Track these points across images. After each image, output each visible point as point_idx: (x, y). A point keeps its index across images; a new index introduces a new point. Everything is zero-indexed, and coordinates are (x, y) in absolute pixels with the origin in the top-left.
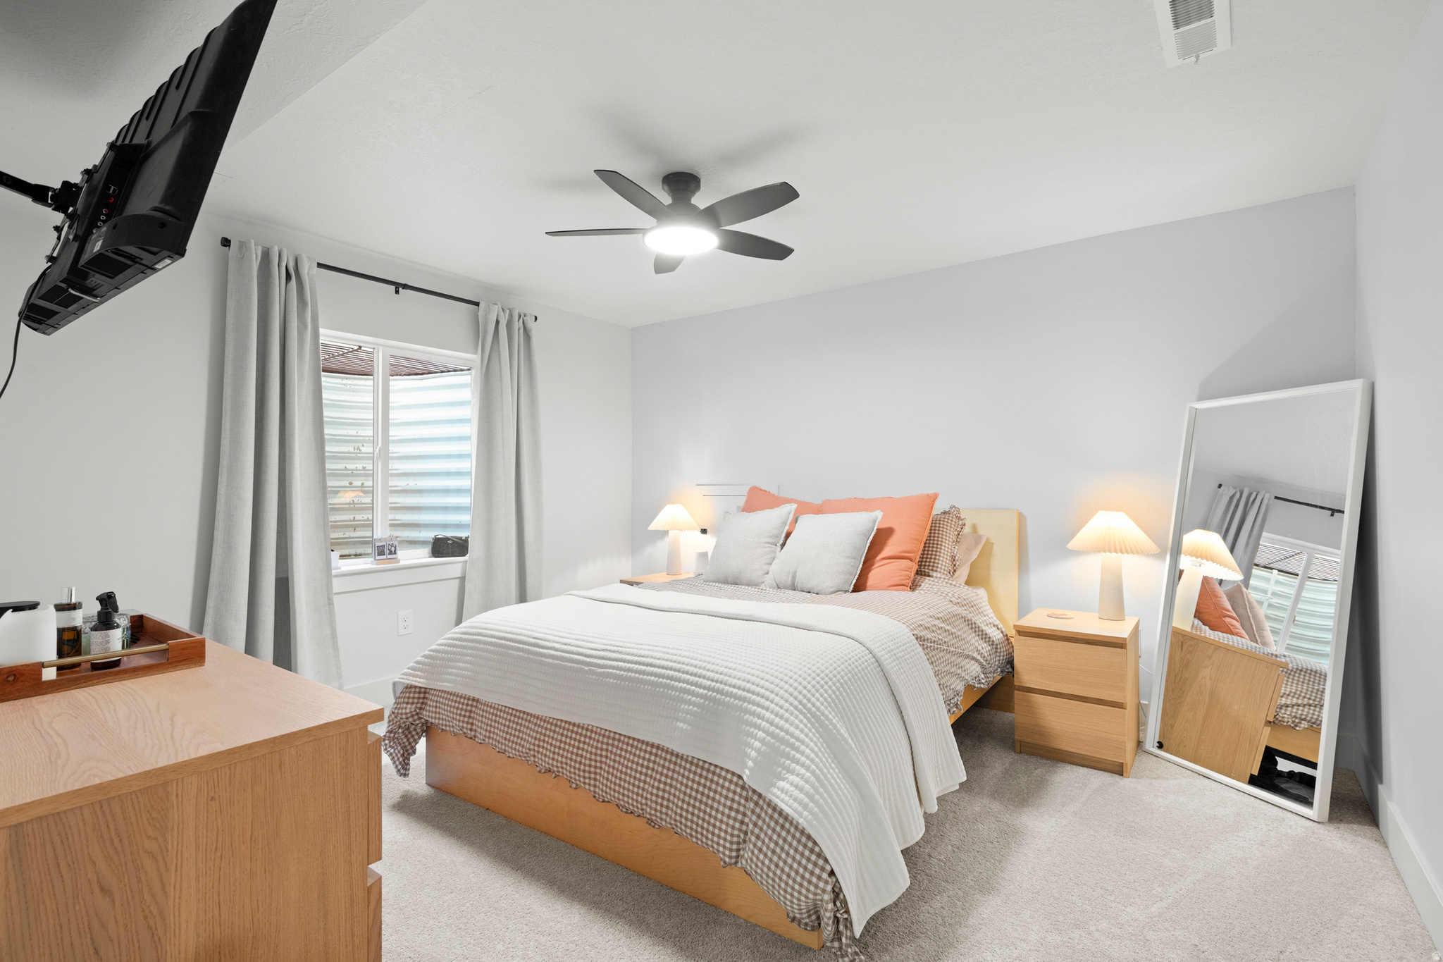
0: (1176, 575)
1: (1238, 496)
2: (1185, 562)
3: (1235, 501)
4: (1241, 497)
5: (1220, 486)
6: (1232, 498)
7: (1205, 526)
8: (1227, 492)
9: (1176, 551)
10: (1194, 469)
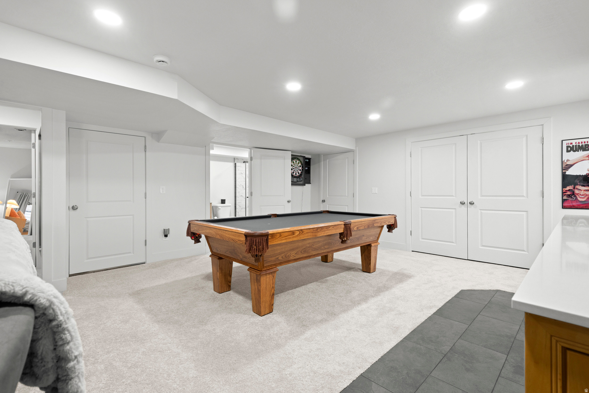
0: (6, 208)
1: (22, 194)
2: (8, 205)
3: (22, 196)
4: (23, 195)
5: (18, 192)
6: (21, 195)
7: (14, 199)
8: (19, 194)
9: (6, 203)
10: (10, 188)
